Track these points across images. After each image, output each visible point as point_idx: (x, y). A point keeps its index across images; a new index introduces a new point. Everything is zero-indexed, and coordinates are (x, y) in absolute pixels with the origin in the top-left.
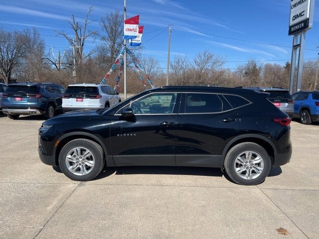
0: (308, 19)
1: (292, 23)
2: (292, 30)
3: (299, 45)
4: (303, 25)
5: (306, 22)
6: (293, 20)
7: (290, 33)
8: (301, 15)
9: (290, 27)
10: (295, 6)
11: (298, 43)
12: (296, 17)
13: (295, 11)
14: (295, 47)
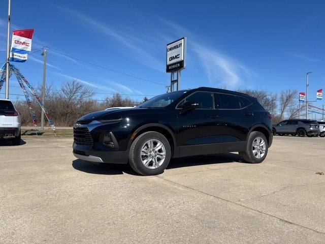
0: (183, 61)
1: (169, 63)
2: (170, 68)
3: (177, 81)
4: (179, 65)
5: (181, 63)
6: (170, 60)
7: (168, 70)
8: (176, 57)
9: (168, 66)
10: (171, 49)
11: (176, 79)
12: (172, 58)
13: (171, 54)
14: (173, 82)
